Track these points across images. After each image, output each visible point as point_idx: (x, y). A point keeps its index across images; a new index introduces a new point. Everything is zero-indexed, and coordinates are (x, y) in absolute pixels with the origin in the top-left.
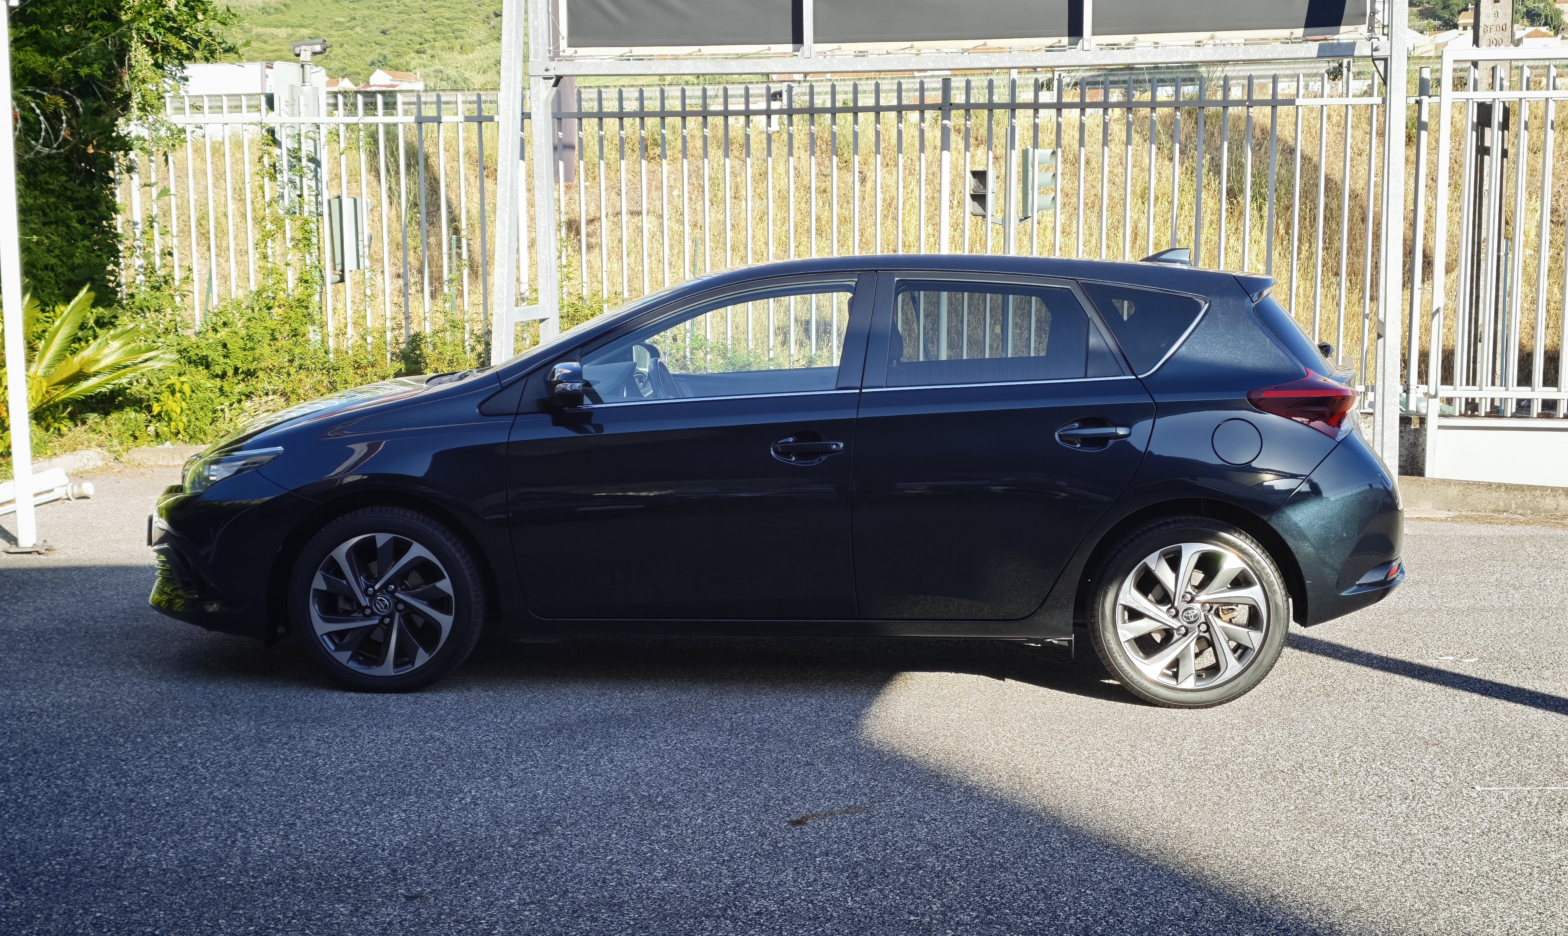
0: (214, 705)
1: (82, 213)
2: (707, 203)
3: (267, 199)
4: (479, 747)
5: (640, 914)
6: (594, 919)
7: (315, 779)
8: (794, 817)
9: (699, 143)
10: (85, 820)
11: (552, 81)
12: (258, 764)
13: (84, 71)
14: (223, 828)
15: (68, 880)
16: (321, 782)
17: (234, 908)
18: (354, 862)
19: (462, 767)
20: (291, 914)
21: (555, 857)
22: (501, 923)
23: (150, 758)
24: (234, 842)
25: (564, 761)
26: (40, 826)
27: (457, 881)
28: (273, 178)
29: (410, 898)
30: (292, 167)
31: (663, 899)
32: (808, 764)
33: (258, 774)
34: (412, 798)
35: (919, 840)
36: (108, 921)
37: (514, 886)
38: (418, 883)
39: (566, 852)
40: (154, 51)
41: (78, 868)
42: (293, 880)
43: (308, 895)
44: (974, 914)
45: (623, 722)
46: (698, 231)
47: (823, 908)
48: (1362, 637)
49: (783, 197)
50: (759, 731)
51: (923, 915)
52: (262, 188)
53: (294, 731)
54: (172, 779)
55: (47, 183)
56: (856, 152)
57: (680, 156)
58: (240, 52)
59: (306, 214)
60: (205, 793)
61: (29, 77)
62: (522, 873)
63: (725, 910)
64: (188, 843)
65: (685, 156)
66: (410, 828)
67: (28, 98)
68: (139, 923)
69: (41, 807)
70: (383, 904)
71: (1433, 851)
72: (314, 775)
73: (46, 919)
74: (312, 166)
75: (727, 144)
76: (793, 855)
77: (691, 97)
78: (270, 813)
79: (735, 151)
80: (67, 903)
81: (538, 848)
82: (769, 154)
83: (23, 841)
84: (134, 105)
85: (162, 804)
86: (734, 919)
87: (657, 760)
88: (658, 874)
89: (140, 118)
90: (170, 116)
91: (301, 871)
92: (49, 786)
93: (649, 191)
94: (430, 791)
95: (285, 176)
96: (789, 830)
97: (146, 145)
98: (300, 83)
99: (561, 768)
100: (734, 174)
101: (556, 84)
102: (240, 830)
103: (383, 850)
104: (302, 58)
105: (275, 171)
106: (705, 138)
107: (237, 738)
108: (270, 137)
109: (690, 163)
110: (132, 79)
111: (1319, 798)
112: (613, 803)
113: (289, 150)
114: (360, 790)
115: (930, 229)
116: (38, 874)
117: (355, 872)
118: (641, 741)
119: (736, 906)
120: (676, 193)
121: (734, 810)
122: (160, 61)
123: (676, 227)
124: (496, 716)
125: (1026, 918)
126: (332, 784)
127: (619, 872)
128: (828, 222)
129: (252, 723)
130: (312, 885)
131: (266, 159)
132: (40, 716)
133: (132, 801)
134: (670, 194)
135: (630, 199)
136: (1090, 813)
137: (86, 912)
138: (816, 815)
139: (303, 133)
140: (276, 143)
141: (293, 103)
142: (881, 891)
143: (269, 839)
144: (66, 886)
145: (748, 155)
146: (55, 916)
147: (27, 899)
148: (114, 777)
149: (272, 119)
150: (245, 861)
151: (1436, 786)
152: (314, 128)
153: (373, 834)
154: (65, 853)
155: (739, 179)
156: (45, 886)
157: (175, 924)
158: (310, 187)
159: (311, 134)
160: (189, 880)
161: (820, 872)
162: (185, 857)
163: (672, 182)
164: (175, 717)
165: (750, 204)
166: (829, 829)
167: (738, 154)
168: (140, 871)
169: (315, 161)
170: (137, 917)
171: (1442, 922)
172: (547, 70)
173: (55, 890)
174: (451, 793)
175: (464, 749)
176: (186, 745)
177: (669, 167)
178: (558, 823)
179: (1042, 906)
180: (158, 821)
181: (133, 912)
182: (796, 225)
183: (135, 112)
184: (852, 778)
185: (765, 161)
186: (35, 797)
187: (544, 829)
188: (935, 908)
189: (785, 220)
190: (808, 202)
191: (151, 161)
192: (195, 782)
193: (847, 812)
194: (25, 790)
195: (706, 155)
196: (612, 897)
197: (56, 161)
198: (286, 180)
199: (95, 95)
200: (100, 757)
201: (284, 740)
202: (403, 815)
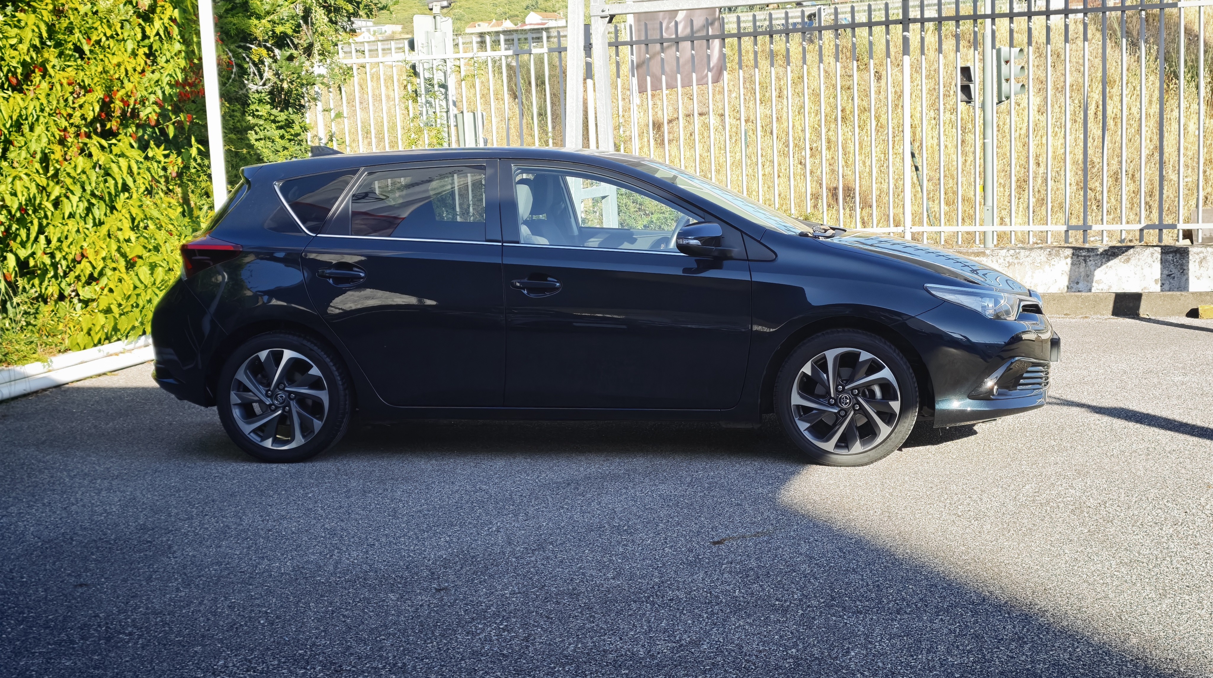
0: (339, 470)
1: (282, 132)
2: (758, 102)
3: (411, 115)
4: (511, 495)
5: (590, 601)
6: (558, 603)
7: (395, 517)
8: (716, 539)
9: (751, 56)
10: (237, 543)
11: (607, 19)
12: (359, 507)
13: (279, 29)
14: (326, 547)
15: (219, 580)
16: (398, 518)
17: (322, 596)
18: (407, 568)
19: (495, 508)
20: (358, 600)
21: (543, 564)
22: (495, 606)
23: (288, 504)
24: (331, 556)
25: (567, 504)
26: (207, 547)
27: (473, 580)
28: (415, 101)
29: (438, 590)
30: (428, 91)
31: (609, 591)
32: (738, 505)
33: (357, 514)
34: (457, 528)
35: (801, 554)
36: (239, 604)
37: (510, 583)
38: (447, 581)
39: (551, 562)
40: (329, 12)
41: (226, 573)
42: (365, 579)
43: (371, 588)
44: (822, 601)
45: (615, 478)
46: (750, 124)
47: (717, 597)
48: (1193, 413)
49: (816, 95)
50: (710, 483)
51: (785, 601)
52: (407, 108)
53: (388, 486)
54: (299, 517)
55: (257, 111)
56: (871, 57)
57: (737, 67)
58: (391, 9)
59: (438, 126)
60: (319, 525)
61: (241, 36)
62: (518, 575)
63: (649, 597)
64: (301, 557)
65: (740, 67)
66: (450, 547)
67: (240, 50)
68: (259, 605)
69: (210, 536)
70: (420, 593)
71: (1180, 559)
72: (395, 513)
73: (200, 603)
74: (443, 90)
75: (772, 55)
76: (708, 563)
77: (745, 22)
78: (360, 538)
79: (780, 60)
80: (215, 594)
81: (533, 559)
82: (804, 62)
83: (194, 556)
84: (316, 52)
85: (289, 532)
86: (653, 603)
87: (631, 503)
88: (610, 575)
89: (321, 61)
90: (342, 59)
91: (371, 574)
92: (217, 522)
93: (714, 95)
94: (470, 523)
95: (422, 100)
96: (710, 548)
97: (325, 80)
98: (433, 30)
99: (563, 508)
100: (778, 79)
101: (610, 21)
102: (338, 548)
103: (429, 560)
104: (434, 11)
105: (417, 95)
106: (756, 53)
107: (349, 491)
108: (412, 71)
109: (744, 72)
110: (314, 33)
111: (1110, 524)
112: (592, 530)
113: (425, 79)
114: (423, 523)
115: (932, 114)
116: (199, 577)
117: (407, 574)
118: (624, 491)
119: (657, 595)
120: (734, 95)
121: (675, 535)
122: (334, 19)
123: (734, 122)
124: (528, 475)
125: (858, 603)
126: (405, 519)
127: (583, 574)
128: (851, 112)
129: (361, 481)
130: (377, 582)
131: (409, 87)
132: (221, 479)
133: (270, 530)
134: (729, 96)
135: (700, 102)
136: (932, 536)
137: (226, 599)
138: (733, 538)
139: (434, 67)
140: (416, 74)
141: (428, 45)
142: (761, 586)
143: (355, 554)
144: (216, 584)
145: (788, 64)
146: (205, 602)
147: (190, 591)
148: (261, 516)
149: (413, 57)
150: (336, 567)
151: (1204, 516)
152: (442, 63)
153: (425, 551)
154: (219, 564)
155: (782, 83)
156: (203, 584)
157: (282, 606)
158: (441, 106)
159: (440, 67)
160: (297, 579)
161: (722, 574)
162: (297, 566)
163: (731, 88)
164: (310, 477)
165: (791, 100)
166: (738, 546)
167: (781, 63)
168: (266, 574)
169: (444, 86)
170: (258, 602)
171: (1164, 606)
172: (603, 11)
173: (209, 586)
174: (483, 525)
175: (500, 497)
176: (314, 496)
177: (729, 76)
178: (551, 543)
179: (873, 595)
180: (284, 543)
181: (255, 599)
182: (826, 116)
183: (317, 57)
184: (766, 514)
185: (802, 67)
186: (207, 529)
187: (541, 547)
188: (796, 597)
189: (818, 113)
190: (835, 97)
191: (330, 92)
192: (315, 518)
193: (755, 536)
194: (201, 524)
195: (756, 66)
196: (574, 589)
197: (263, 95)
198: (424, 101)
199: (288, 46)
200: (255, 504)
201: (380, 491)
202: (448, 539)
